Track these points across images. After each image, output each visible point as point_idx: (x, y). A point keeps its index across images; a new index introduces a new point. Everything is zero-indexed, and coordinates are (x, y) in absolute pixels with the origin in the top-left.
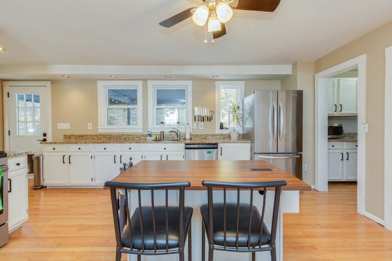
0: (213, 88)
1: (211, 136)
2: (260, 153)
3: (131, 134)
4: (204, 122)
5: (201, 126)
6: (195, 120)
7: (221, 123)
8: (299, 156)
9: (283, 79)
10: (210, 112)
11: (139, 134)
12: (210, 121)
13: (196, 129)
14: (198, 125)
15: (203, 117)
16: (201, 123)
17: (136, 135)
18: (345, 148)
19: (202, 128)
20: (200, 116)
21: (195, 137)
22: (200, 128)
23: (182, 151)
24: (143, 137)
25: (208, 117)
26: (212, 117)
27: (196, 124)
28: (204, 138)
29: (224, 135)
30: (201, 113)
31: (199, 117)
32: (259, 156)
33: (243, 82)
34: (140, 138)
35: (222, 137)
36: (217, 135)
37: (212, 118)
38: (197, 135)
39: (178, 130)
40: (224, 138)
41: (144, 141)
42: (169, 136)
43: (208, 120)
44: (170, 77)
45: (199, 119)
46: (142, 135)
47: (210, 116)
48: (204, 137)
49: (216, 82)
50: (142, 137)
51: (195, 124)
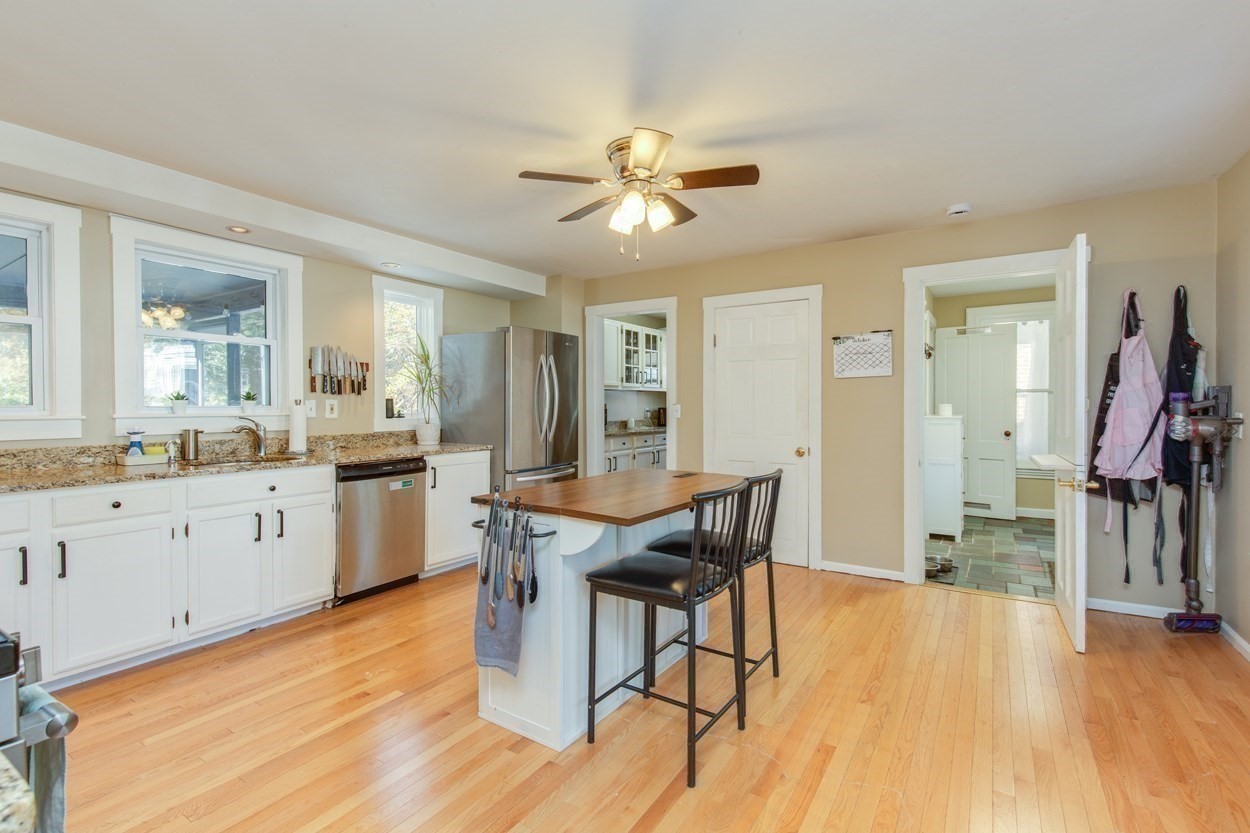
0: (368, 293)
1: (363, 439)
2: (520, 471)
3: (13, 448)
4: (339, 397)
5: (332, 409)
6: (313, 389)
7: (387, 400)
8: (573, 470)
9: (517, 301)
10: (359, 365)
11: (62, 445)
12: (359, 393)
13: (314, 418)
14: (320, 407)
15: (339, 382)
16: (332, 401)
17: (47, 452)
18: (612, 449)
19: (335, 415)
20: (328, 378)
21: (314, 444)
22: (328, 415)
23: (328, 491)
24: (90, 460)
25: (353, 381)
26: (365, 381)
27: (314, 401)
28: (342, 447)
29: (398, 435)
30: (333, 367)
31: (324, 380)
32: (518, 479)
33: (441, 291)
34: (69, 462)
35: (392, 441)
36: (381, 436)
37: (365, 385)
38: (319, 438)
39: (256, 425)
40: (398, 444)
41: (90, 473)
42: (217, 446)
43: (353, 391)
44: (247, 232)
45: (324, 386)
46: (82, 451)
47: (360, 376)
48: (343, 445)
49: (374, 276)
50: (84, 459)
51: (312, 403)
